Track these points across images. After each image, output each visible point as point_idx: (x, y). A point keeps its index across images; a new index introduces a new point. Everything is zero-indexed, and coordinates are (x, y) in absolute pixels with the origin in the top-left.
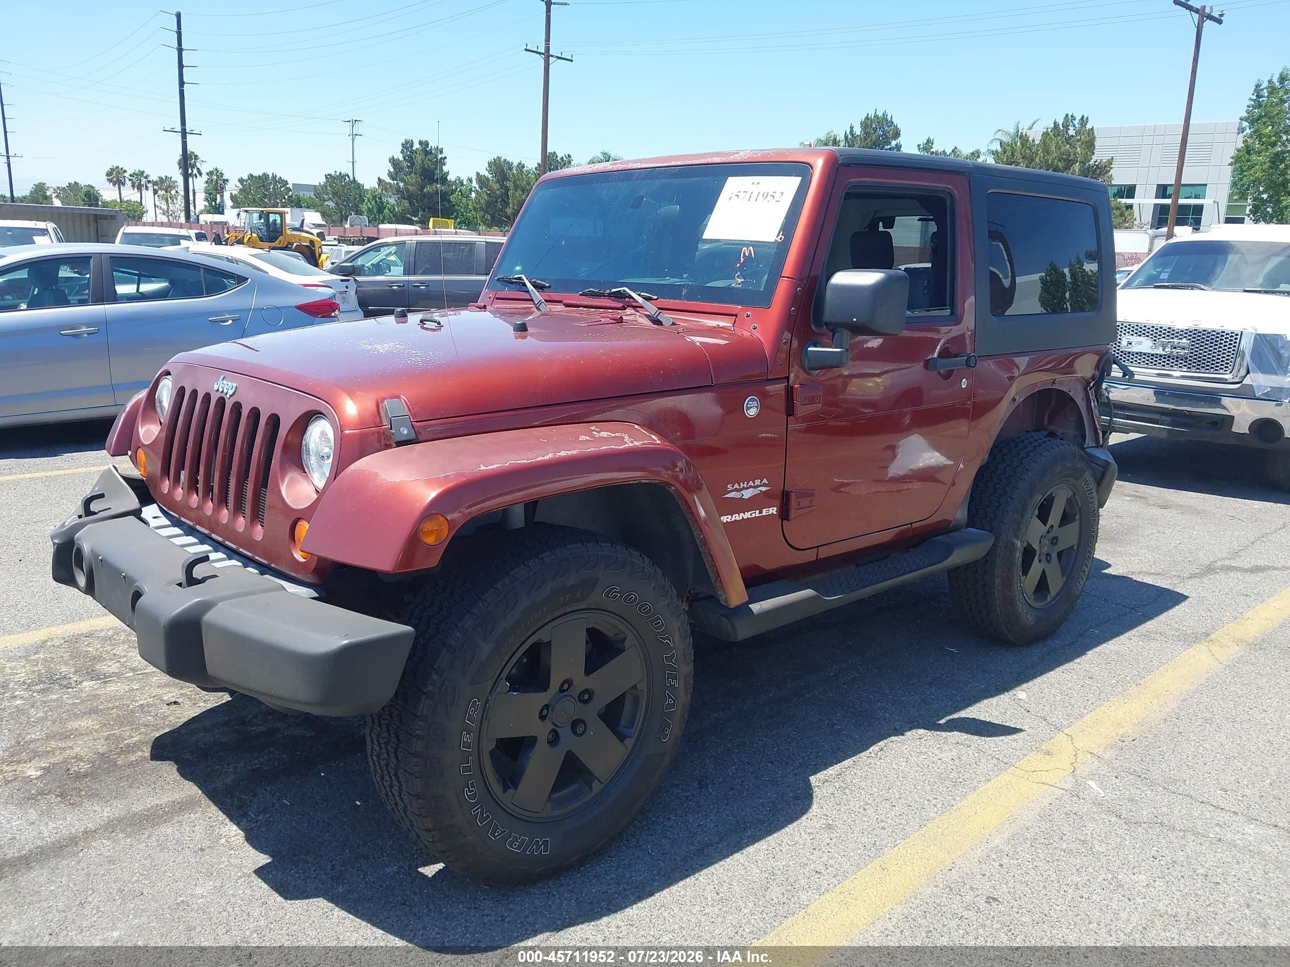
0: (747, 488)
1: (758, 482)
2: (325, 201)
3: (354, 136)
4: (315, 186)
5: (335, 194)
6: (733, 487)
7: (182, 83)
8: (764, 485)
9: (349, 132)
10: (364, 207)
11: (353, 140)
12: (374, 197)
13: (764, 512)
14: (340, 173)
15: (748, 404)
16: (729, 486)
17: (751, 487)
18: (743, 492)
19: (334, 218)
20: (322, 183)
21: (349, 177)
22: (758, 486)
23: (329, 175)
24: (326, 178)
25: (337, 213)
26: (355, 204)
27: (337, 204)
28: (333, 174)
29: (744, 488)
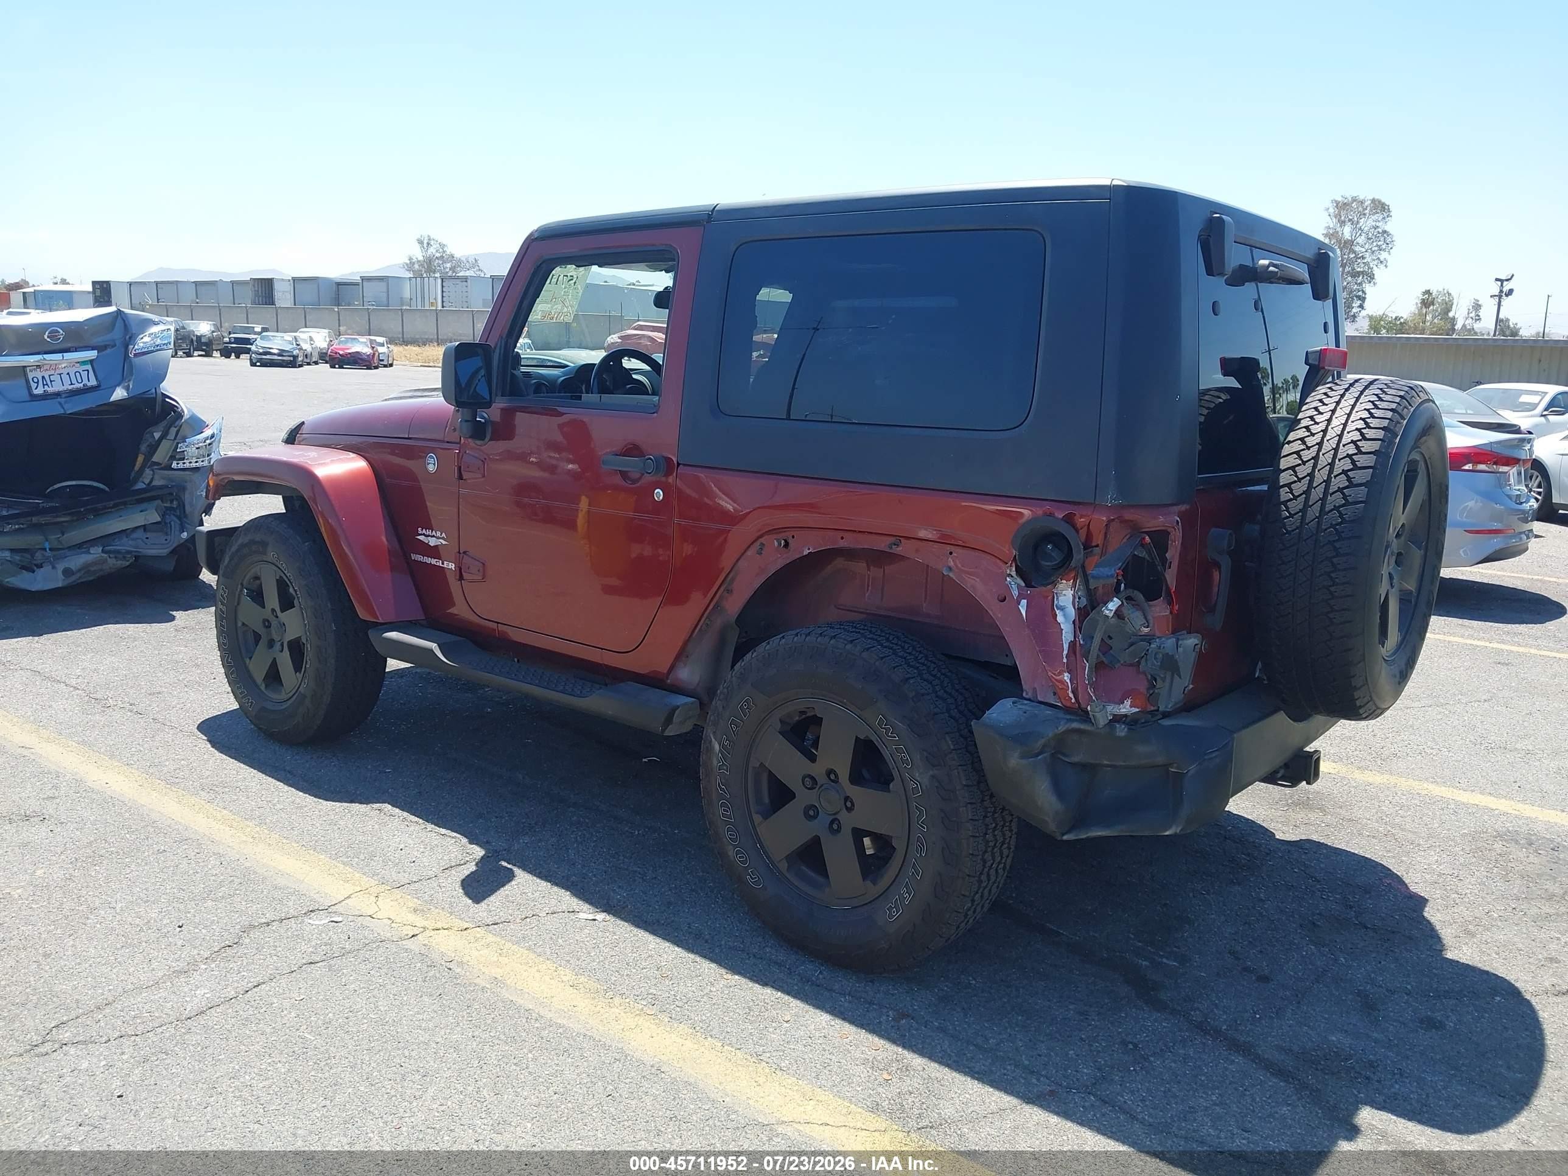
15: (428, 460)
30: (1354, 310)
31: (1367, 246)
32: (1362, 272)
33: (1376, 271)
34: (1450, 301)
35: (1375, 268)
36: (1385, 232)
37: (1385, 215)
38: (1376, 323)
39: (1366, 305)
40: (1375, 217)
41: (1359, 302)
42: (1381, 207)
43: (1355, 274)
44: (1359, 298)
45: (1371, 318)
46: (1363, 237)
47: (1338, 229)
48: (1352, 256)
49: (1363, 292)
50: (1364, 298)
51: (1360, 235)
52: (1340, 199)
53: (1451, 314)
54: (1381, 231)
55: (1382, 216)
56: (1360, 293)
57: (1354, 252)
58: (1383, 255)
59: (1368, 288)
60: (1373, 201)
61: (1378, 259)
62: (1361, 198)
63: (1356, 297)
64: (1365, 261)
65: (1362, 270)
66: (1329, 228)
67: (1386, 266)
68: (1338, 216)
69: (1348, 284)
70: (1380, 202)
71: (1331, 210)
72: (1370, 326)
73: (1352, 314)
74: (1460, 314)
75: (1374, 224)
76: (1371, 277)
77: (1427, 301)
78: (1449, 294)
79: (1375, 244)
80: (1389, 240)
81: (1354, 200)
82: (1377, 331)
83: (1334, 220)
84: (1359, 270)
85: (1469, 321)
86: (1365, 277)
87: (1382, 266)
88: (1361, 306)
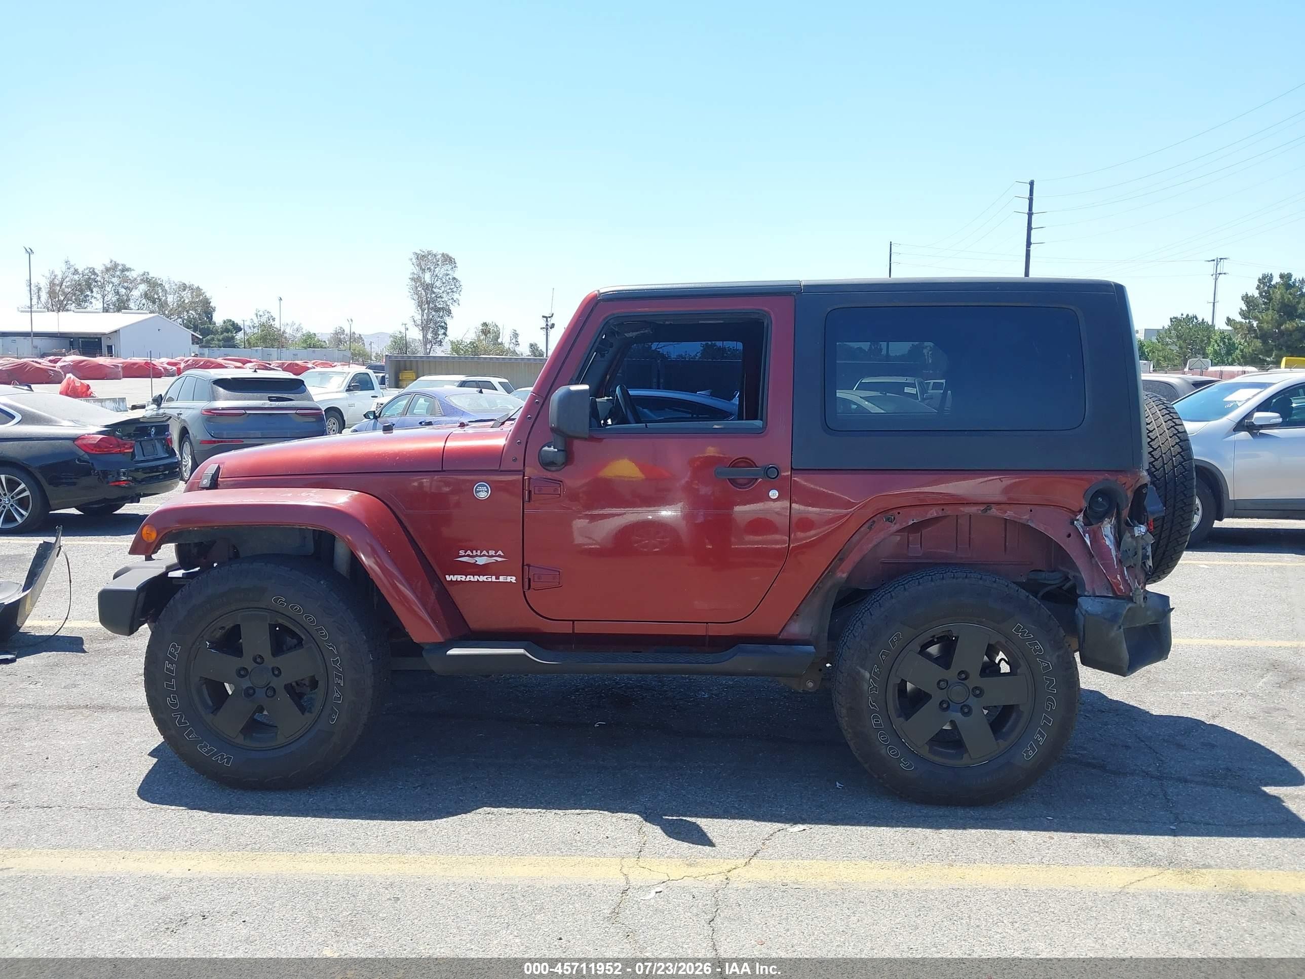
0: (480, 556)
1: (492, 553)
2: (1167, 344)
3: (1217, 275)
4: (1158, 331)
5: (1179, 337)
6: (465, 553)
7: (1029, 244)
8: (500, 556)
9: (1212, 271)
10: (1209, 350)
11: (1216, 279)
12: (1222, 339)
13: (502, 579)
14: (1188, 315)
15: (477, 488)
16: (460, 552)
17: (484, 555)
18: (477, 559)
19: (1176, 362)
20: (1166, 327)
21: (1196, 319)
22: (492, 556)
23: (1175, 318)
24: (1171, 321)
25: (1181, 357)
26: (1202, 347)
27: (1181, 348)
28: (1179, 316)
29: (477, 556)
30: (440, 337)
31: (443, 289)
32: (442, 308)
33: (452, 308)
34: (498, 331)
35: (451, 305)
36: (454, 279)
37: (453, 266)
38: (456, 346)
39: (448, 333)
40: (445, 267)
41: (443, 331)
42: (448, 260)
43: (438, 310)
44: (442, 327)
45: (452, 342)
46: (439, 282)
47: (421, 275)
48: (433, 296)
49: (445, 323)
50: (446, 328)
51: (437, 280)
52: (419, 252)
53: (499, 341)
54: (451, 278)
55: (451, 267)
56: (443, 324)
57: (434, 293)
58: (456, 296)
59: (447, 319)
60: (443, 255)
61: (453, 299)
62: (434, 252)
63: (440, 326)
64: (443, 300)
65: (441, 306)
66: (413, 273)
67: (459, 304)
68: (419, 265)
69: (433, 316)
70: (448, 256)
71: (414, 261)
72: (453, 349)
73: (439, 340)
74: (505, 339)
75: (445, 272)
76: (449, 312)
77: (486, 330)
78: (497, 326)
79: (448, 287)
80: (458, 285)
81: (429, 253)
82: (457, 353)
83: (417, 267)
84: (439, 306)
85: (512, 345)
86: (445, 312)
87: (456, 304)
88: (445, 334)
